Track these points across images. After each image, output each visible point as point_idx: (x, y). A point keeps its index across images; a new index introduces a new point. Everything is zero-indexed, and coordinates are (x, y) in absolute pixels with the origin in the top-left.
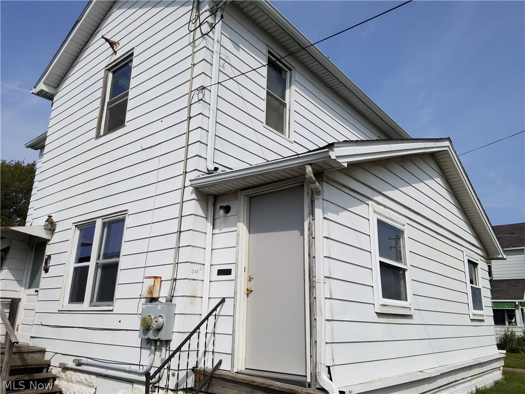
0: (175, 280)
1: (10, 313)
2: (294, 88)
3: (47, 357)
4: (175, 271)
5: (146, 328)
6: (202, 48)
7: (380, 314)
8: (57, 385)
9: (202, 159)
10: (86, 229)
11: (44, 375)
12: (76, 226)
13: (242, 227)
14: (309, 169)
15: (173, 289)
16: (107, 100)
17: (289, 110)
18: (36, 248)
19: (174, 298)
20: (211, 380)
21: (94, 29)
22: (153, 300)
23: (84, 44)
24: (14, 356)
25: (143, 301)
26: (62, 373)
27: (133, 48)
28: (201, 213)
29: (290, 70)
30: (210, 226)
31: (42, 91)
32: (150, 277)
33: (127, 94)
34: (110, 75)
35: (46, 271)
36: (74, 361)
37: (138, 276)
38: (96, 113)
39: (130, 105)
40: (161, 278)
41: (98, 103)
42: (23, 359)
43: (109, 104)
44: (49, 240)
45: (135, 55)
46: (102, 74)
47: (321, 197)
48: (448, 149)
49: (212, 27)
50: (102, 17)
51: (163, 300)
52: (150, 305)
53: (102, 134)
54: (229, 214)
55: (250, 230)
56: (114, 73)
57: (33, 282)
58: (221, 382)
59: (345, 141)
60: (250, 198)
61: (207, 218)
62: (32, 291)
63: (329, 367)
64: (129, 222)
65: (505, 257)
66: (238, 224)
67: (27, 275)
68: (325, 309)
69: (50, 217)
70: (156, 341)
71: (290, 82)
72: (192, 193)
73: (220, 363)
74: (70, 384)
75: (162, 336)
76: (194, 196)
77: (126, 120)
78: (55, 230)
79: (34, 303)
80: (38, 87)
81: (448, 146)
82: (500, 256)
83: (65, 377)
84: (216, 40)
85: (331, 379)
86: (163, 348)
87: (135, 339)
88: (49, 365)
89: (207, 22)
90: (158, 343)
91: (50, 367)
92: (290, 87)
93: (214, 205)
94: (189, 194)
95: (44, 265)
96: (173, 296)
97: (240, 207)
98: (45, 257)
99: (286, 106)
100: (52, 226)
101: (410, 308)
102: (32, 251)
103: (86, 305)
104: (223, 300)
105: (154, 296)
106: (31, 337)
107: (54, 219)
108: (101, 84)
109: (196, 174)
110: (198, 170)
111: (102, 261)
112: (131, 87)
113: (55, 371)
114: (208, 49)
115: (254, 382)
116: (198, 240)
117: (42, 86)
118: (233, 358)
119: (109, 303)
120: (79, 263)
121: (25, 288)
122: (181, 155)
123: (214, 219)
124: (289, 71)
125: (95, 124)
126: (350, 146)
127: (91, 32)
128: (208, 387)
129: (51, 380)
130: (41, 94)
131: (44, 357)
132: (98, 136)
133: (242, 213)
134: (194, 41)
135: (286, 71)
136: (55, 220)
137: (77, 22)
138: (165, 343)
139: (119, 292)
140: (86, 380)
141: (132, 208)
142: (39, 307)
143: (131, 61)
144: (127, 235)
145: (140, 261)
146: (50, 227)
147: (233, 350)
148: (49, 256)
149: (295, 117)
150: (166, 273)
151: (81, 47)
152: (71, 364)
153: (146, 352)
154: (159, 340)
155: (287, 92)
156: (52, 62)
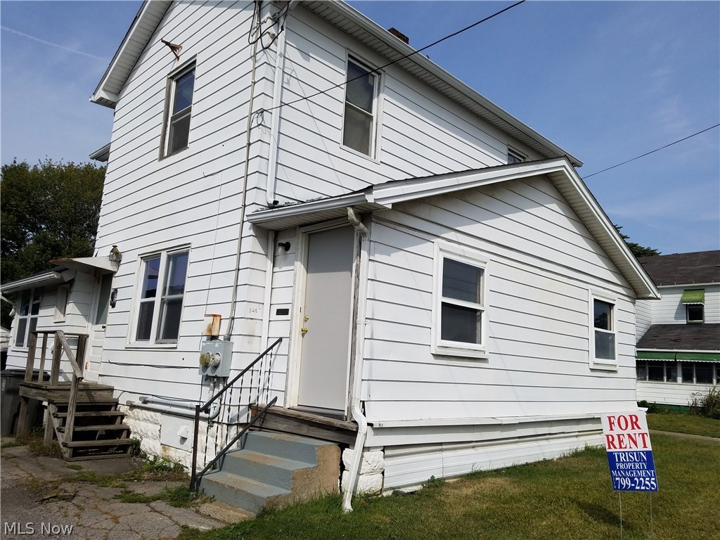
0: (233, 319)
1: (78, 350)
2: (382, 96)
3: (116, 395)
4: (234, 309)
5: (205, 365)
6: (263, 64)
7: (436, 356)
8: (125, 423)
9: (261, 191)
10: (151, 260)
11: (112, 412)
12: (141, 258)
13: (299, 267)
14: (351, 211)
15: (231, 328)
16: (171, 115)
17: (377, 124)
18: (103, 281)
19: (232, 337)
20: (265, 416)
21: (155, 25)
22: (213, 338)
23: (145, 43)
24: (80, 393)
25: (205, 339)
26: (129, 411)
27: (196, 55)
28: (260, 250)
29: (379, 74)
30: (270, 264)
31: (101, 99)
32: (209, 316)
33: (190, 110)
34: (174, 84)
35: (113, 306)
36: (140, 399)
37: (199, 313)
38: (159, 130)
39: (193, 123)
40: (220, 316)
41: (161, 118)
42: (90, 396)
43: (173, 119)
44: (115, 272)
45: (197, 63)
46: (164, 83)
47: (367, 239)
48: (564, 169)
49: (274, 38)
50: (163, 12)
51: (221, 338)
52: (209, 343)
53: (166, 155)
54: (288, 252)
55: (308, 269)
56: (177, 81)
57: (100, 318)
58: (273, 417)
59: (389, 182)
60: (310, 235)
61: (267, 256)
62: (99, 327)
63: (363, 402)
64: (192, 257)
65: (659, 296)
66: (296, 262)
67: (95, 309)
68: (364, 349)
69: (115, 247)
70: (214, 377)
71: (379, 89)
72: (250, 229)
73: (275, 400)
74: (137, 421)
75: (219, 373)
76: (252, 232)
77: (189, 141)
78: (120, 261)
79: (102, 340)
80: (97, 94)
81: (564, 166)
82: (651, 295)
83: (132, 415)
84: (278, 53)
85: (364, 414)
86: (221, 385)
87: (197, 376)
88: (117, 404)
89: (269, 33)
90: (215, 380)
91: (119, 406)
92: (378, 96)
93: (275, 240)
94: (248, 230)
95: (110, 299)
96: (231, 335)
97: (298, 244)
98: (112, 291)
99: (372, 120)
100: (117, 257)
101: (484, 352)
102: (98, 283)
103: (152, 342)
104: (280, 340)
105: (213, 334)
106: (100, 375)
107: (120, 249)
108: (163, 95)
109: (255, 208)
110: (256, 204)
111: (167, 297)
112: (193, 102)
113: (123, 409)
114: (269, 64)
115: (300, 416)
116: (257, 278)
117: (101, 94)
118: (286, 395)
119: (174, 340)
120: (146, 297)
121: (93, 324)
122: (239, 186)
123: (274, 257)
124: (377, 76)
125: (158, 142)
126: (397, 186)
127: (152, 30)
128: (263, 422)
129: (119, 418)
130: (101, 101)
131: (112, 395)
132: (162, 157)
133: (299, 251)
134: (255, 54)
135: (374, 76)
136: (120, 251)
137: (136, 18)
138: (222, 380)
139: (183, 329)
140: (152, 417)
141: (195, 241)
142: (107, 344)
143: (194, 69)
144: (191, 270)
145: (202, 298)
146: (115, 258)
147: (286, 387)
148: (116, 290)
149: (383, 132)
150: (225, 312)
151: (142, 47)
152: (138, 402)
153: (206, 389)
154: (216, 377)
155: (375, 101)
156: (111, 65)
